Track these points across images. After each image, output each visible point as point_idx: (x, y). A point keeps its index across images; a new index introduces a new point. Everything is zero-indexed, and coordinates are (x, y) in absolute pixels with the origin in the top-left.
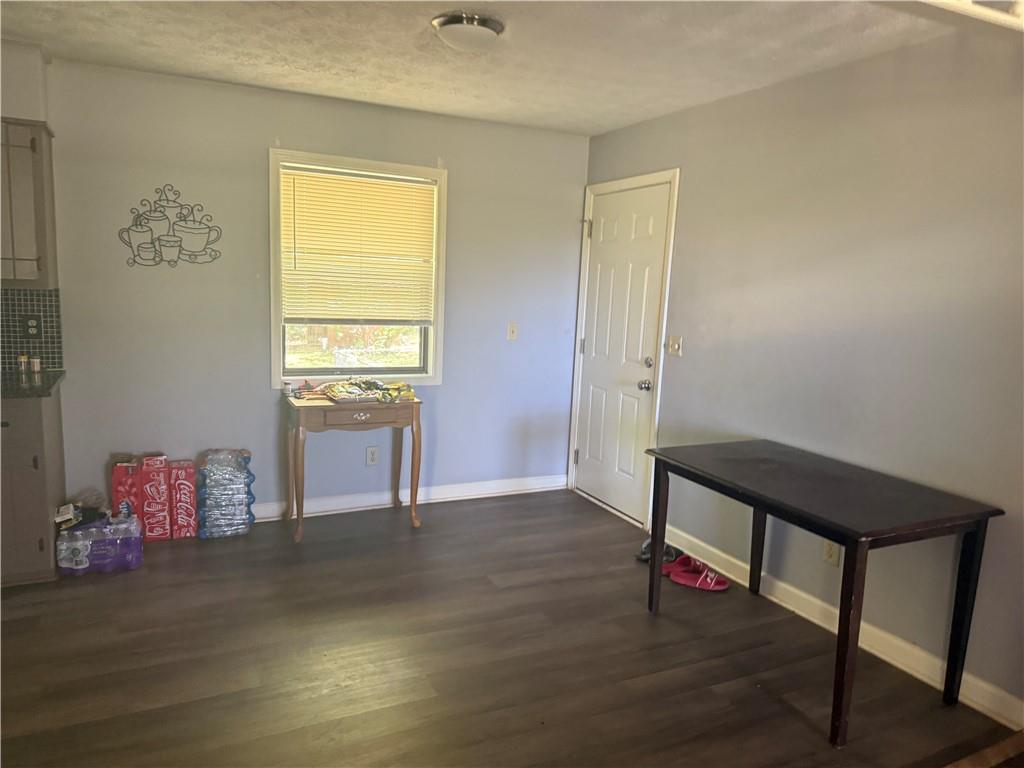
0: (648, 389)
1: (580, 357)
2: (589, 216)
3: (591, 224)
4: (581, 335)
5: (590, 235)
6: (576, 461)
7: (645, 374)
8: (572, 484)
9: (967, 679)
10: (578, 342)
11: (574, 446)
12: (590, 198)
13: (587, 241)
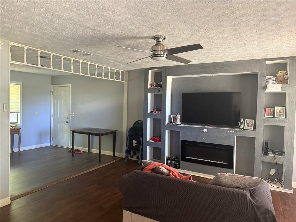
0: (68, 122)
1: (52, 118)
2: (52, 90)
3: (53, 92)
4: (52, 113)
5: (53, 94)
6: (52, 139)
7: (67, 120)
8: (52, 144)
9: (116, 153)
10: (51, 115)
11: (52, 136)
12: (52, 87)
13: (52, 95)
